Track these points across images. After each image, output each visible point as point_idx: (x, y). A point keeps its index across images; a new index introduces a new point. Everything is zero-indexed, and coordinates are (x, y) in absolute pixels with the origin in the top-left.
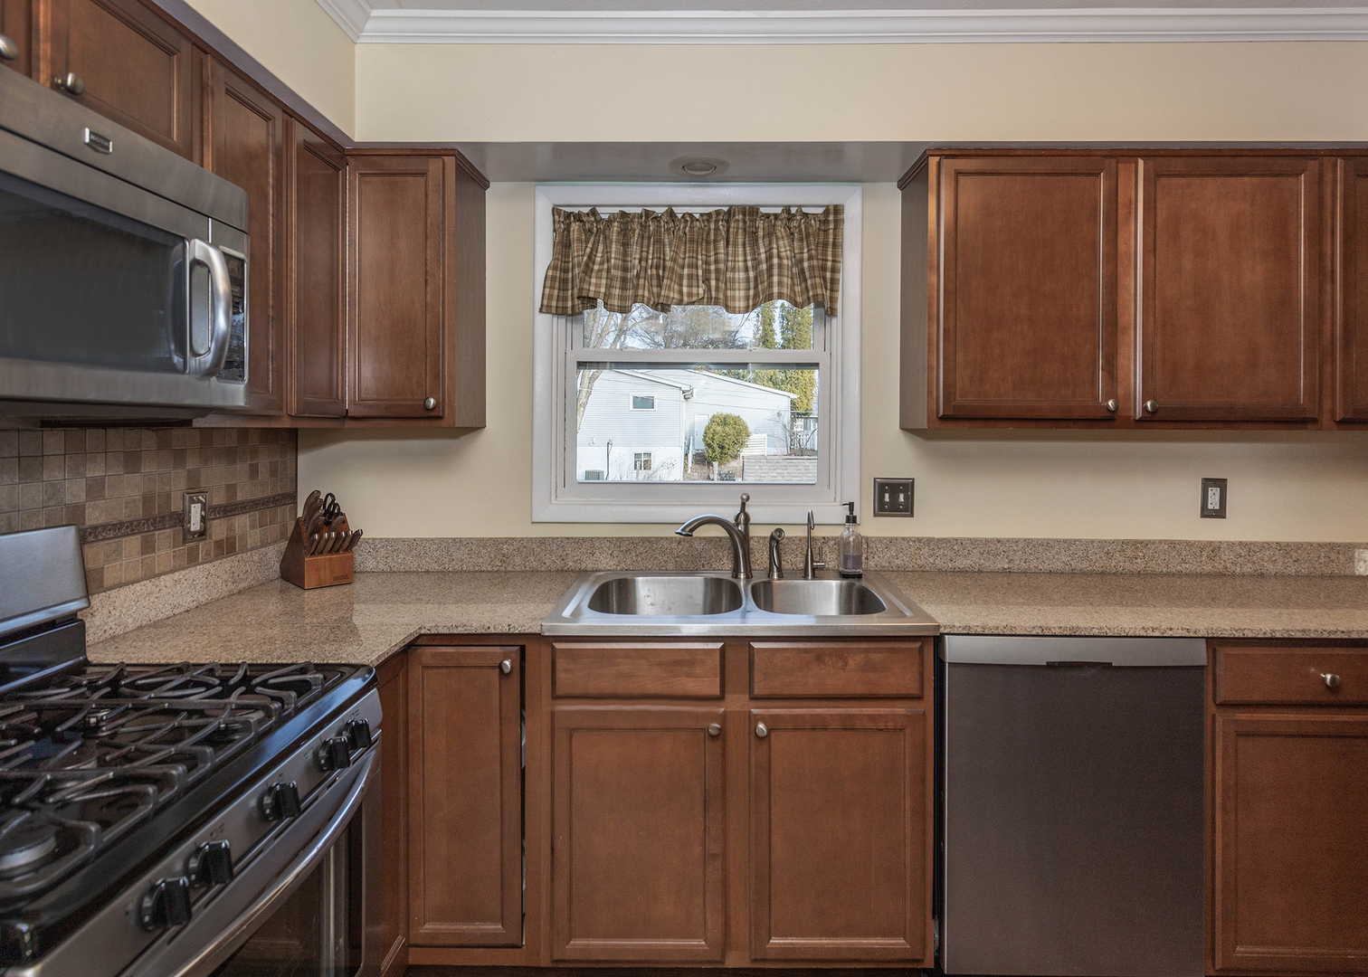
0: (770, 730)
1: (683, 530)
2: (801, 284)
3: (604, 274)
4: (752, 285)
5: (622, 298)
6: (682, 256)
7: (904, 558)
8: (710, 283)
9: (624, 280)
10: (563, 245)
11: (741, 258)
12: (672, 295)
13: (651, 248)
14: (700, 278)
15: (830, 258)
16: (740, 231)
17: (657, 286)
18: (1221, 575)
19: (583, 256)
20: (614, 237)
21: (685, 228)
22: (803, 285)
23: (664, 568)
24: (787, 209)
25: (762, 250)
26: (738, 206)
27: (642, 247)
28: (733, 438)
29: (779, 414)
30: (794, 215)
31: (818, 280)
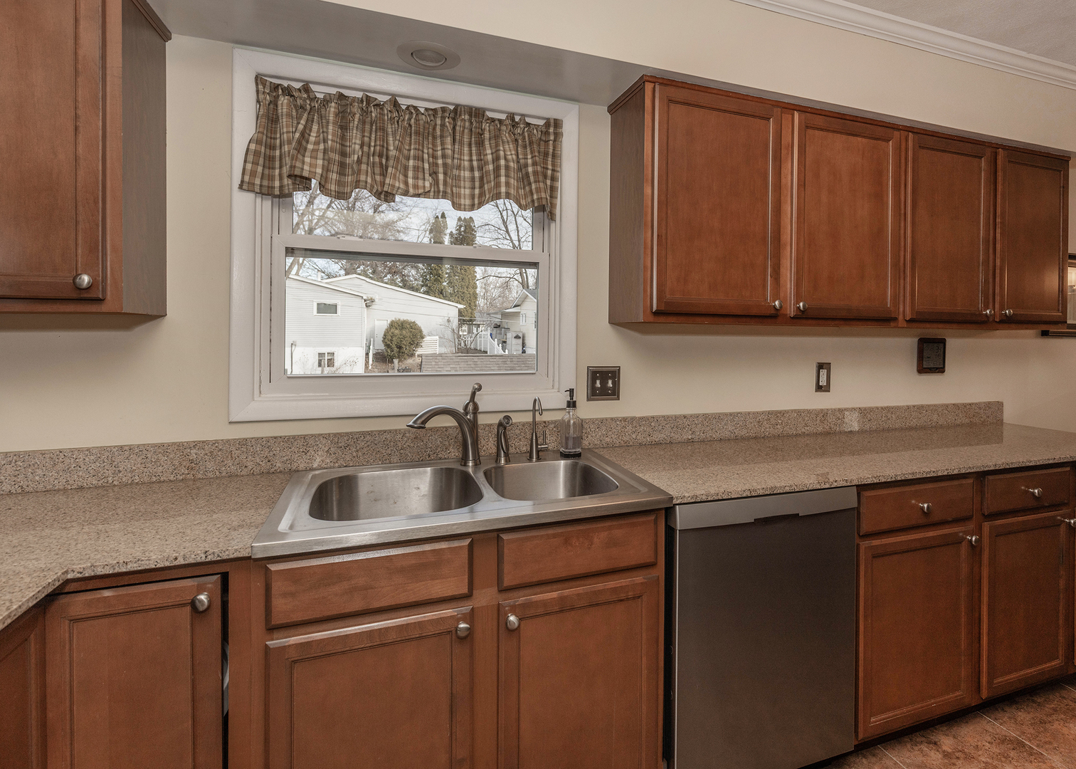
0: (520, 620)
1: (415, 422)
2: (524, 188)
3: (320, 155)
4: (477, 184)
5: (339, 183)
6: (407, 148)
7: (613, 436)
8: (437, 177)
9: (342, 165)
10: (269, 119)
11: (466, 158)
12: (397, 185)
13: (373, 136)
14: (427, 172)
15: (550, 167)
16: (466, 131)
17: (380, 175)
18: (828, 434)
19: (294, 133)
20: (331, 118)
21: (410, 119)
22: (527, 188)
23: (388, 461)
24: (511, 116)
25: (489, 151)
26: (464, 106)
27: (363, 131)
28: (409, 339)
29: (449, 321)
30: (517, 123)
31: (542, 185)
